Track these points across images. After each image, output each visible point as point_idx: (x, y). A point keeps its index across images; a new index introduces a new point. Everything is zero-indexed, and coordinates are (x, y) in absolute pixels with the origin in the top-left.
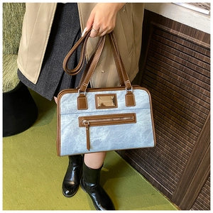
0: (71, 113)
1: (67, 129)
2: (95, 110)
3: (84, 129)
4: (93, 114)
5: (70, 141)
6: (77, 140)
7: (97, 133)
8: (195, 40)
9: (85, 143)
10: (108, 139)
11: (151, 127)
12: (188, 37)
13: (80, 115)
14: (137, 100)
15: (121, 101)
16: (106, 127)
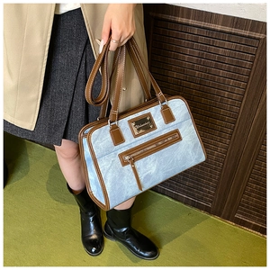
0: (108, 152)
1: (110, 174)
2: (134, 140)
3: (129, 167)
4: (134, 146)
5: (117, 187)
6: (125, 183)
7: (145, 166)
8: (212, 26)
9: (135, 183)
10: (158, 170)
11: (197, 140)
12: (202, 24)
13: (120, 152)
14: (175, 114)
15: (158, 119)
16: (152, 156)
